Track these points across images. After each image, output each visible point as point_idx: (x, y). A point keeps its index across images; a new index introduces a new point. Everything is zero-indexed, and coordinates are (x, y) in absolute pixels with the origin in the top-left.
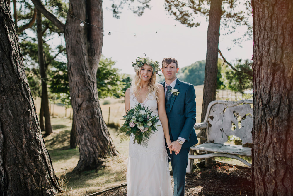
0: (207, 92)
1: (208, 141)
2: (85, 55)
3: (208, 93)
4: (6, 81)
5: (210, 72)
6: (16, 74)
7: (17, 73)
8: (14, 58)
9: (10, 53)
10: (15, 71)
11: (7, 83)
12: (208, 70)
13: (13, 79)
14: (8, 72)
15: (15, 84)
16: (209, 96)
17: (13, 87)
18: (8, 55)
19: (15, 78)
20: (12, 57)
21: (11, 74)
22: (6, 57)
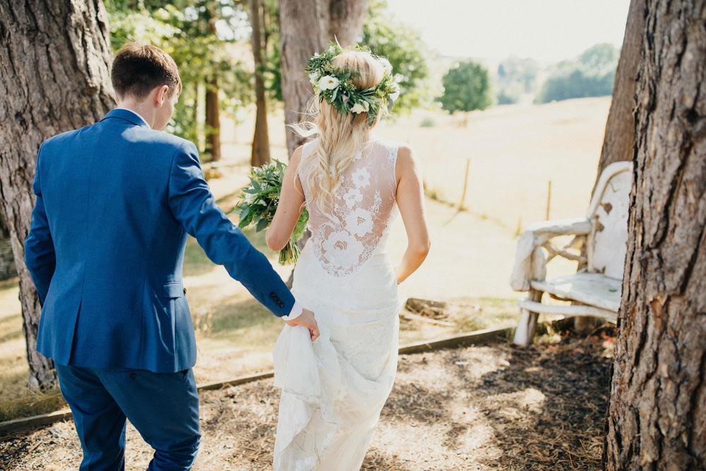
0: (613, 134)
1: (590, 268)
2: (322, 16)
3: (615, 135)
4: (56, 90)
5: (627, 78)
6: (82, 73)
7: (84, 72)
8: (76, 32)
9: (66, 21)
10: (78, 64)
11: (58, 95)
12: (624, 72)
13: (72, 86)
14: (61, 67)
15: (79, 97)
16: (616, 144)
17: (73, 104)
18: (61, 24)
19: (79, 83)
20: (73, 30)
21: (69, 73)
22: (57, 31)
